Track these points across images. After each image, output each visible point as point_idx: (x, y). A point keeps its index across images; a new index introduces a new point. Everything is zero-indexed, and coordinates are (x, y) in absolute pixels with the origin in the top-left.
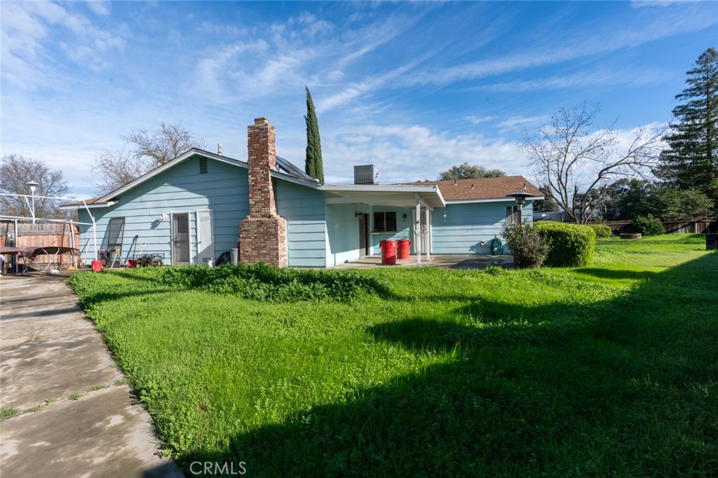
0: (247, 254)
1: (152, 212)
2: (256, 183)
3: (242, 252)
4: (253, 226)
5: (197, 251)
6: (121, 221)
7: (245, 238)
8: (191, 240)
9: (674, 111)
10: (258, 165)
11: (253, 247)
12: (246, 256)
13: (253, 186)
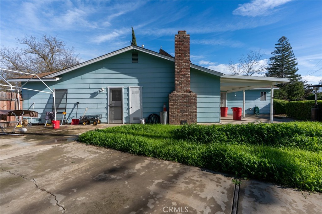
0: (174, 115)
1: (91, 86)
2: (180, 71)
3: (170, 114)
4: (179, 98)
5: (129, 113)
6: (63, 92)
7: (173, 105)
8: (124, 106)
9: (270, 59)
10: (182, 60)
11: (179, 111)
12: (174, 116)
13: (178, 72)
